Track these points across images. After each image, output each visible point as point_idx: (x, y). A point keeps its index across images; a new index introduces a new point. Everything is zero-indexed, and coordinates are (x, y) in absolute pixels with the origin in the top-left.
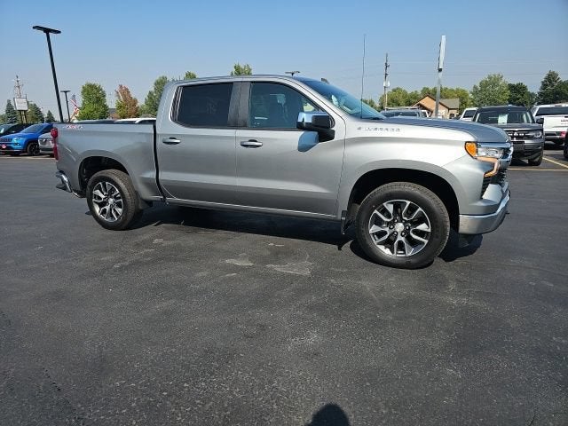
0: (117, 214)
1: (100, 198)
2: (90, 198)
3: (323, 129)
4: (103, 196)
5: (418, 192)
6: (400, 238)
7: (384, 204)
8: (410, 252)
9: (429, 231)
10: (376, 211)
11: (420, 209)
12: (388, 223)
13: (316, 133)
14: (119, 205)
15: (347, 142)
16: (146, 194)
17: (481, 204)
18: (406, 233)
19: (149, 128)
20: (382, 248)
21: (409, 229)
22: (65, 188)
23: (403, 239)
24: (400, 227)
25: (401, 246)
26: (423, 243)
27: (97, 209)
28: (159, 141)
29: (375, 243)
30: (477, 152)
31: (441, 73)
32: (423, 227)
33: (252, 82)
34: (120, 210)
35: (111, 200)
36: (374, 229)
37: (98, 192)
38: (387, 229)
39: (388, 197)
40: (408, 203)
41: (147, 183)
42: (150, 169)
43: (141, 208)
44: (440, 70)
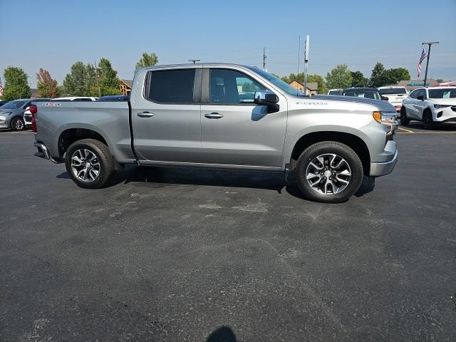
0: (94, 175)
1: (78, 163)
2: (68, 163)
3: (270, 105)
4: (81, 161)
5: (341, 148)
6: (329, 181)
7: (317, 157)
8: (337, 191)
9: (350, 175)
10: (311, 163)
11: (343, 160)
12: (319, 171)
13: (266, 107)
14: (96, 168)
15: (288, 113)
16: (122, 158)
17: (384, 154)
18: (333, 177)
19: (125, 105)
20: (316, 189)
21: (335, 174)
22: (43, 156)
23: (330, 182)
24: (328, 173)
25: (330, 187)
26: (345, 184)
27: (75, 172)
28: (134, 115)
29: (311, 186)
30: (381, 118)
31: (307, 64)
32: (345, 172)
33: (210, 69)
34: (97, 172)
35: (88, 165)
36: (310, 176)
37: (76, 158)
38: (319, 176)
39: (320, 152)
40: (335, 156)
41: (123, 149)
42: (126, 137)
43: (116, 169)
44: (306, 61)
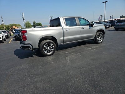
3: (91, 25)
10: (98, 36)
16: (60, 43)
26: (102, 39)
28: (64, 30)
29: (98, 41)
42: (62, 37)
